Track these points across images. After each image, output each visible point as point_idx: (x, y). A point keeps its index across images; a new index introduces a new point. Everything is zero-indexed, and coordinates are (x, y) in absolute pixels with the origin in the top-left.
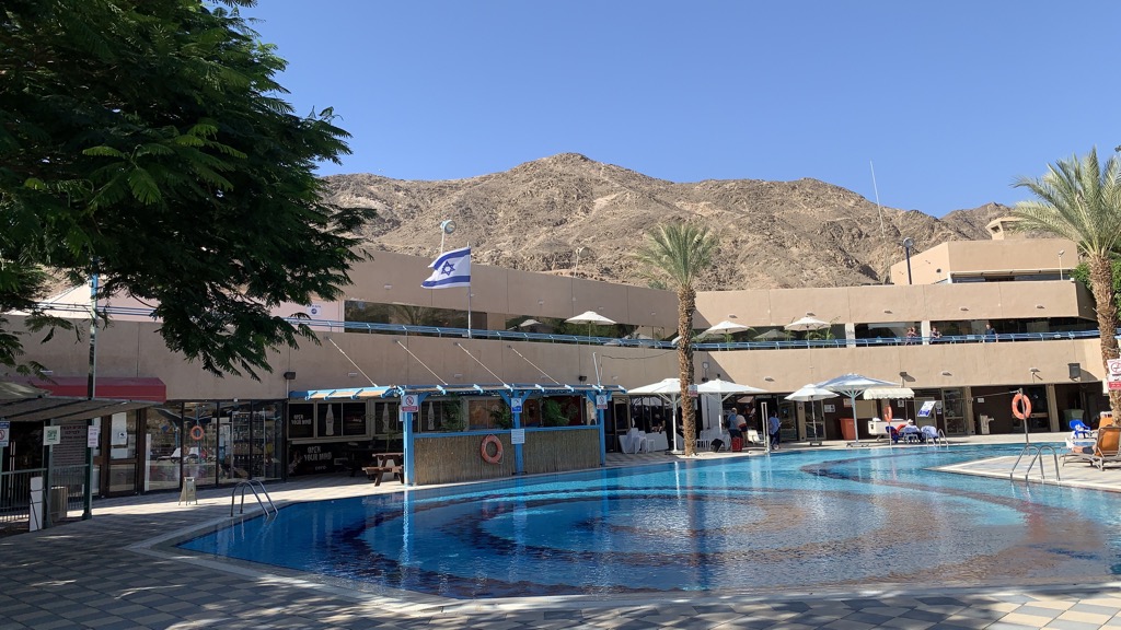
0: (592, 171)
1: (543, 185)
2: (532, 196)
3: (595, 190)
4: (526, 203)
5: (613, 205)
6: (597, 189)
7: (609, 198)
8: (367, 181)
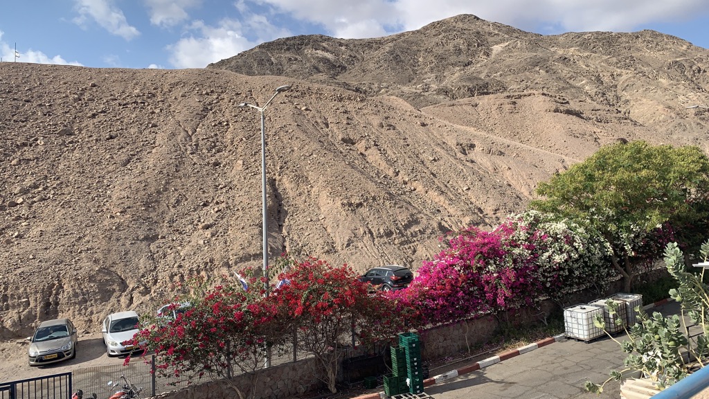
0: (484, 27)
1: (450, 37)
2: (443, 46)
3: (489, 40)
4: (440, 51)
5: (508, 50)
6: (490, 39)
7: (503, 45)
8: (320, 40)
